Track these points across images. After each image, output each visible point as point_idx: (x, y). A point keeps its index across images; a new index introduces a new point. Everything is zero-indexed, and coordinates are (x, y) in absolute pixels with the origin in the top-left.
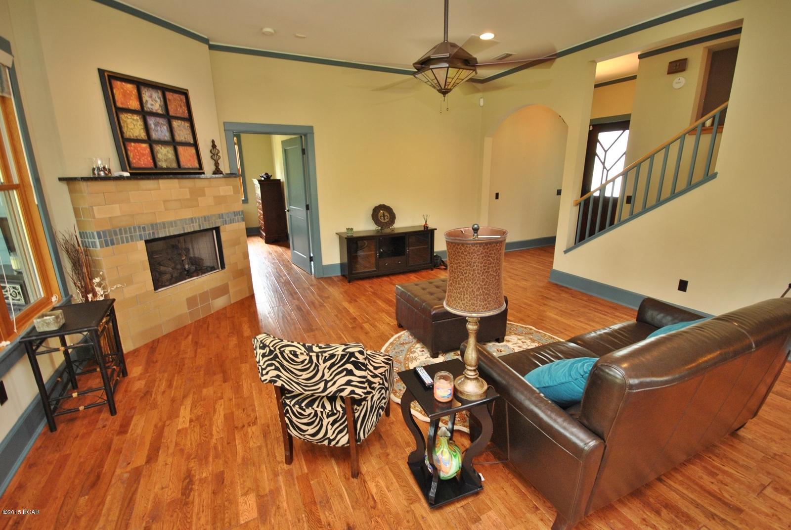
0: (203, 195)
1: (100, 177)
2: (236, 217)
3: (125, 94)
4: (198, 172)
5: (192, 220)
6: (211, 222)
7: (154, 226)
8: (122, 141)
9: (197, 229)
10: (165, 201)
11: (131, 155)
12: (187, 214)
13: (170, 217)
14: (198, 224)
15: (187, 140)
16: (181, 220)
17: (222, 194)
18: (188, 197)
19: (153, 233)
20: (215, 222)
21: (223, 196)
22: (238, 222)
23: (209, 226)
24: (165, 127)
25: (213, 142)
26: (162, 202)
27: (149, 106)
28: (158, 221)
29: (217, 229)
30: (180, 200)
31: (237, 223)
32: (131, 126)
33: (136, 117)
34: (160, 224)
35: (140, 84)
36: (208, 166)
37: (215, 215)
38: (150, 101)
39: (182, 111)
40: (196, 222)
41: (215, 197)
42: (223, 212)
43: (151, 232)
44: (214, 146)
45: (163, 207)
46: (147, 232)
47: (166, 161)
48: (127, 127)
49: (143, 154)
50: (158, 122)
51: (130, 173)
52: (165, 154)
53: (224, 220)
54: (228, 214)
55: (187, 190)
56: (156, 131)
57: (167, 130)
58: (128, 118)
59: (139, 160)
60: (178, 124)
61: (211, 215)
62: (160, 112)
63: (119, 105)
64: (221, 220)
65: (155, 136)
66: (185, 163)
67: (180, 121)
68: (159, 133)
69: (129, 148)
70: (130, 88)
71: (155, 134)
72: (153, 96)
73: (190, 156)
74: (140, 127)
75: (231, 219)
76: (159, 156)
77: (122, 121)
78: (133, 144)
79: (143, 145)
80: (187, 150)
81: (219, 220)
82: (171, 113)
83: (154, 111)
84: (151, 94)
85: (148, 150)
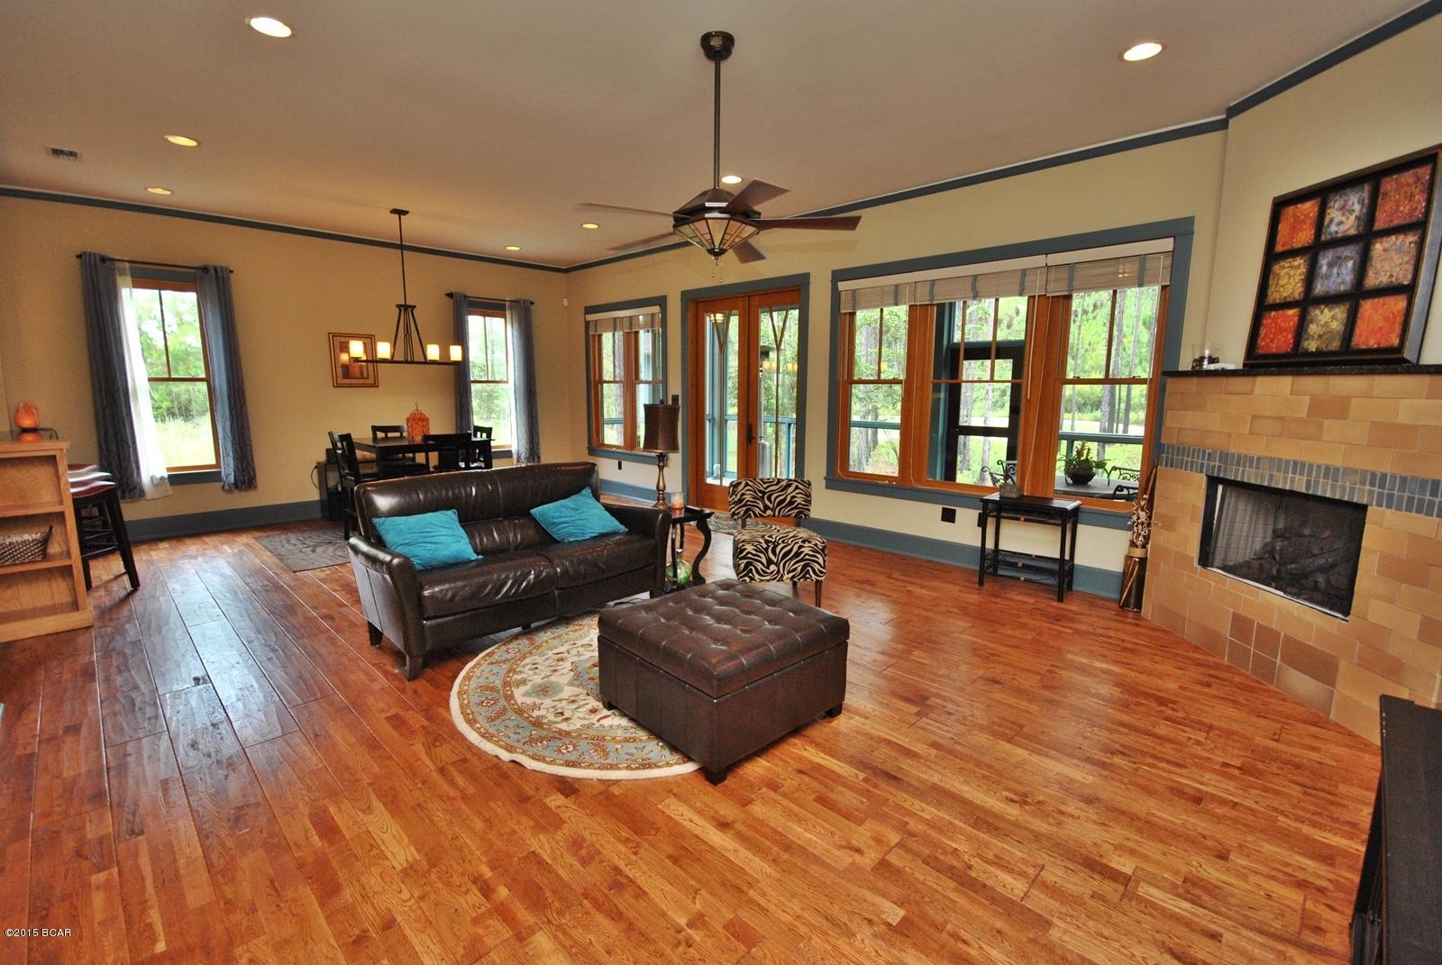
3: (1294, 229)
6: (1339, 483)
7: (1225, 457)
10: (1254, 417)
11: (1262, 333)
12: (1288, 450)
13: (1254, 449)
14: (1305, 478)
15: (1394, 280)
16: (1271, 459)
17: (1403, 418)
18: (1304, 414)
19: (1219, 467)
20: (1352, 490)
21: (1405, 426)
23: (1333, 490)
24: (1350, 264)
26: (1249, 418)
28: (1232, 450)
30: (1281, 419)
32: (1283, 281)
33: (1296, 261)
34: (1233, 455)
35: (1329, 191)
38: (1338, 218)
40: (1301, 473)
41: (1376, 426)
42: (1387, 469)
43: (1217, 464)
45: (1248, 427)
46: (1212, 464)
47: (1320, 336)
48: (1277, 284)
49: (1282, 330)
50: (1339, 258)
51: (1245, 365)
52: (1328, 321)
53: (1386, 491)
54: (1404, 479)
55: (1306, 400)
56: (1328, 276)
57: (1353, 270)
58: (1283, 267)
59: (1272, 341)
60: (1386, 245)
61: (1345, 469)
62: (1353, 232)
63: (1279, 248)
64: (1376, 489)
65: (1319, 288)
66: (1363, 339)
67: (1393, 237)
68: (1332, 280)
69: (1265, 322)
70: (1309, 207)
71: (1322, 285)
72: (1350, 203)
73: (1386, 319)
74: (1298, 278)
75: (1411, 499)
76: (1313, 329)
77: (1271, 277)
78: (1273, 313)
79: (1291, 312)
80: (1384, 305)
81: (1368, 487)
82: (1378, 225)
83: (1339, 235)
84: (1346, 201)
85: (1296, 319)
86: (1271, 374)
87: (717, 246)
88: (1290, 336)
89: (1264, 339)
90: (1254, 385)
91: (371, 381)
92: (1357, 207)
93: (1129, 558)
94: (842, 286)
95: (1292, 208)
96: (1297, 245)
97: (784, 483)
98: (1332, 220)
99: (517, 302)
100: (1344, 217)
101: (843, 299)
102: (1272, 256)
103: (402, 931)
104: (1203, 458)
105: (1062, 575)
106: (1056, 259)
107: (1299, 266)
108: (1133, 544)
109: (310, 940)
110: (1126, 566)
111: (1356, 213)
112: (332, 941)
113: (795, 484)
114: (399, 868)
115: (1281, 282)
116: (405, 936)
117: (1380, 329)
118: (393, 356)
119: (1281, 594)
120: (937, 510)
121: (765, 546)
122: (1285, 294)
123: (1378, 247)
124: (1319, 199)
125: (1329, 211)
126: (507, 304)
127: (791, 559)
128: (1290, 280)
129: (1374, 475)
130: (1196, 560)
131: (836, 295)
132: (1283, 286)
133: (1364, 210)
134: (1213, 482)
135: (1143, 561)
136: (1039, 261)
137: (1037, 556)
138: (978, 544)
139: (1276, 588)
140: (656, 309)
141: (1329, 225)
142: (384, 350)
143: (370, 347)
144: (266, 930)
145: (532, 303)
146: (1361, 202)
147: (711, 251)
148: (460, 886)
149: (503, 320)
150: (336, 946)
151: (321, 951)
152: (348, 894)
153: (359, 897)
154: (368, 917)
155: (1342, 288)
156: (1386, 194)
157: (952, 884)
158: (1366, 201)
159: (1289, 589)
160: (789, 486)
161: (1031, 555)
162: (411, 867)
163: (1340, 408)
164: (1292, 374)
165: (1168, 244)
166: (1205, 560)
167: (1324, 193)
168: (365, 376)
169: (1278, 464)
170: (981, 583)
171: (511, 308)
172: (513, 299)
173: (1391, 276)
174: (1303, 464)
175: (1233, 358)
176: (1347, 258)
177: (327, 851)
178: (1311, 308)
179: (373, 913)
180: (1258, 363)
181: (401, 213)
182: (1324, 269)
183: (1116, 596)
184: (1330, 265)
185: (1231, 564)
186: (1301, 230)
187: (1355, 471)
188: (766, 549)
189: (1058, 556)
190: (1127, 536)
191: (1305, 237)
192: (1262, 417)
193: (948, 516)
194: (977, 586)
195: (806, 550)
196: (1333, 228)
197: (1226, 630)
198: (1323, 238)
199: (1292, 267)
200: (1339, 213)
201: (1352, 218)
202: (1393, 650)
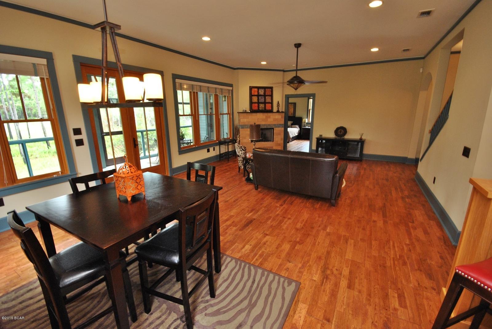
0: (270, 118)
1: (245, 112)
2: (281, 126)
3: (255, 92)
4: (271, 111)
5: (265, 125)
6: (271, 126)
8: (251, 103)
9: (266, 128)
11: (253, 106)
15: (269, 102)
16: (261, 124)
17: (276, 118)
18: (265, 118)
20: (273, 127)
24: (263, 99)
25: (278, 101)
27: (260, 93)
29: (273, 129)
31: (281, 128)
32: (254, 99)
33: (256, 97)
35: (258, 88)
36: (275, 109)
37: (273, 124)
38: (261, 92)
39: (270, 93)
41: (274, 119)
42: (276, 123)
44: (278, 103)
51: (250, 111)
52: (262, 106)
54: (277, 124)
62: (263, 95)
63: (252, 94)
66: (267, 109)
67: (268, 97)
70: (256, 89)
71: (260, 101)
76: (260, 107)
77: (252, 98)
79: (256, 104)
80: (268, 105)
82: (266, 95)
88: (257, 107)
89: (253, 108)
94: (177, 80)
95: (253, 89)
96: (255, 94)
101: (177, 85)
131: (174, 83)
139: (263, 142)
146: (263, 91)
165: (232, 88)
178: (259, 104)
180: (253, 111)
193: (208, 151)
202: (279, 143)
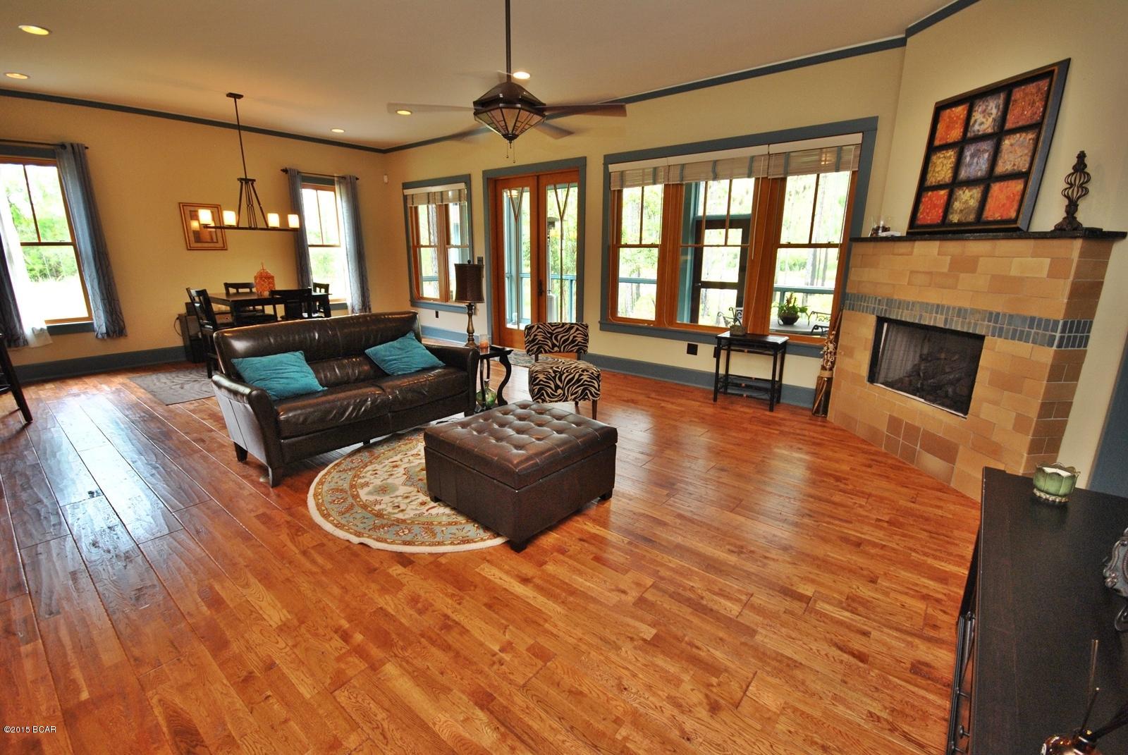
0: (973, 269)
2: (1033, 331)
4: (1011, 229)
6: (967, 320)
7: (890, 302)
8: (921, 190)
10: (912, 272)
11: (922, 208)
12: (933, 297)
13: (910, 295)
14: (944, 317)
15: (1016, 168)
16: (922, 304)
17: (1014, 272)
18: (945, 270)
19: (886, 310)
20: (976, 325)
21: (1015, 278)
22: (1034, 342)
23: (962, 326)
24: (986, 155)
25: (1081, 156)
26: (908, 273)
28: (895, 297)
29: (983, 340)
30: (930, 273)
31: (1030, 345)
32: (939, 168)
33: (948, 153)
34: (896, 300)
38: (980, 120)
40: (942, 314)
43: (884, 307)
44: (1080, 166)
45: (907, 279)
46: (881, 307)
47: (961, 211)
48: (934, 171)
49: (935, 206)
50: (979, 150)
51: (908, 233)
52: (968, 198)
53: (998, 325)
54: (1011, 316)
55: (948, 258)
56: (970, 165)
57: (988, 160)
58: (939, 158)
59: (928, 214)
60: (1012, 141)
61: (972, 309)
62: (990, 131)
63: (937, 143)
64: (992, 324)
65: (963, 174)
66: (991, 213)
67: (1018, 135)
68: (973, 167)
69: (923, 200)
70: (960, 111)
71: (966, 172)
72: (989, 108)
73: (1008, 198)
74: (949, 166)
75: (1015, 331)
76: (957, 205)
77: (930, 165)
78: (930, 193)
79: (942, 192)
80: (1007, 187)
81: (986, 323)
82: (1008, 126)
83: (980, 133)
84: (987, 106)
85: (946, 197)
86: (925, 240)
87: (510, 132)
88: (940, 211)
89: (922, 213)
90: (913, 247)
91: (220, 244)
92: (994, 111)
93: (820, 378)
94: (612, 168)
95: (948, 111)
96: (950, 141)
97: (568, 326)
98: (976, 121)
99: (344, 177)
100: (984, 120)
101: (612, 179)
102: (932, 149)
103: (281, 670)
104: (875, 303)
105: (772, 392)
106: (776, 148)
107: (950, 157)
108: (823, 368)
109: (207, 682)
110: (818, 384)
111: (993, 116)
112: (225, 681)
113: (576, 326)
114: (275, 626)
115: (937, 170)
116: (283, 674)
117: (1003, 205)
118: (238, 223)
119: (923, 400)
120: (684, 345)
121: (553, 375)
122: (939, 179)
123: (1007, 143)
124: (968, 104)
125: (974, 114)
126: (336, 179)
127: (574, 384)
128: (943, 168)
129: (991, 313)
130: (866, 378)
131: (607, 176)
132: (938, 172)
133: (999, 113)
134: (881, 321)
135: (830, 380)
136: (762, 150)
137: (756, 379)
138: (714, 371)
139: (920, 397)
140: (462, 186)
141: (973, 125)
142: (230, 218)
143: (217, 216)
144: (171, 677)
145: (357, 179)
146: (997, 107)
147: (505, 136)
148: (325, 635)
149: (333, 193)
150: (228, 684)
151: (217, 689)
152: (235, 647)
153: (244, 649)
154: (253, 662)
155: (979, 174)
156: (1016, 101)
157: (690, 610)
158: (1001, 106)
159: (928, 397)
160: (571, 328)
161: (751, 378)
162: (285, 624)
163: (970, 265)
164: (940, 239)
165: (857, 138)
166: (872, 378)
167: (971, 99)
168: (215, 240)
169: (926, 306)
170: (715, 400)
171: (340, 183)
172: (341, 175)
173: (1014, 165)
174: (943, 306)
175: (900, 227)
176: (985, 151)
177: (215, 617)
178: (956, 189)
179: (256, 658)
180: (917, 231)
181: (236, 96)
182: (968, 159)
183: (811, 406)
184: (972, 156)
185: (890, 380)
186: (953, 128)
187: (978, 311)
188: (554, 378)
189: (770, 378)
190: (819, 362)
191: (956, 134)
192: (917, 272)
193: (692, 350)
194: (712, 402)
195: (585, 378)
196: (976, 127)
197: (883, 428)
198: (969, 135)
199: (945, 157)
200: (981, 116)
201: (990, 120)
202: (995, 438)
